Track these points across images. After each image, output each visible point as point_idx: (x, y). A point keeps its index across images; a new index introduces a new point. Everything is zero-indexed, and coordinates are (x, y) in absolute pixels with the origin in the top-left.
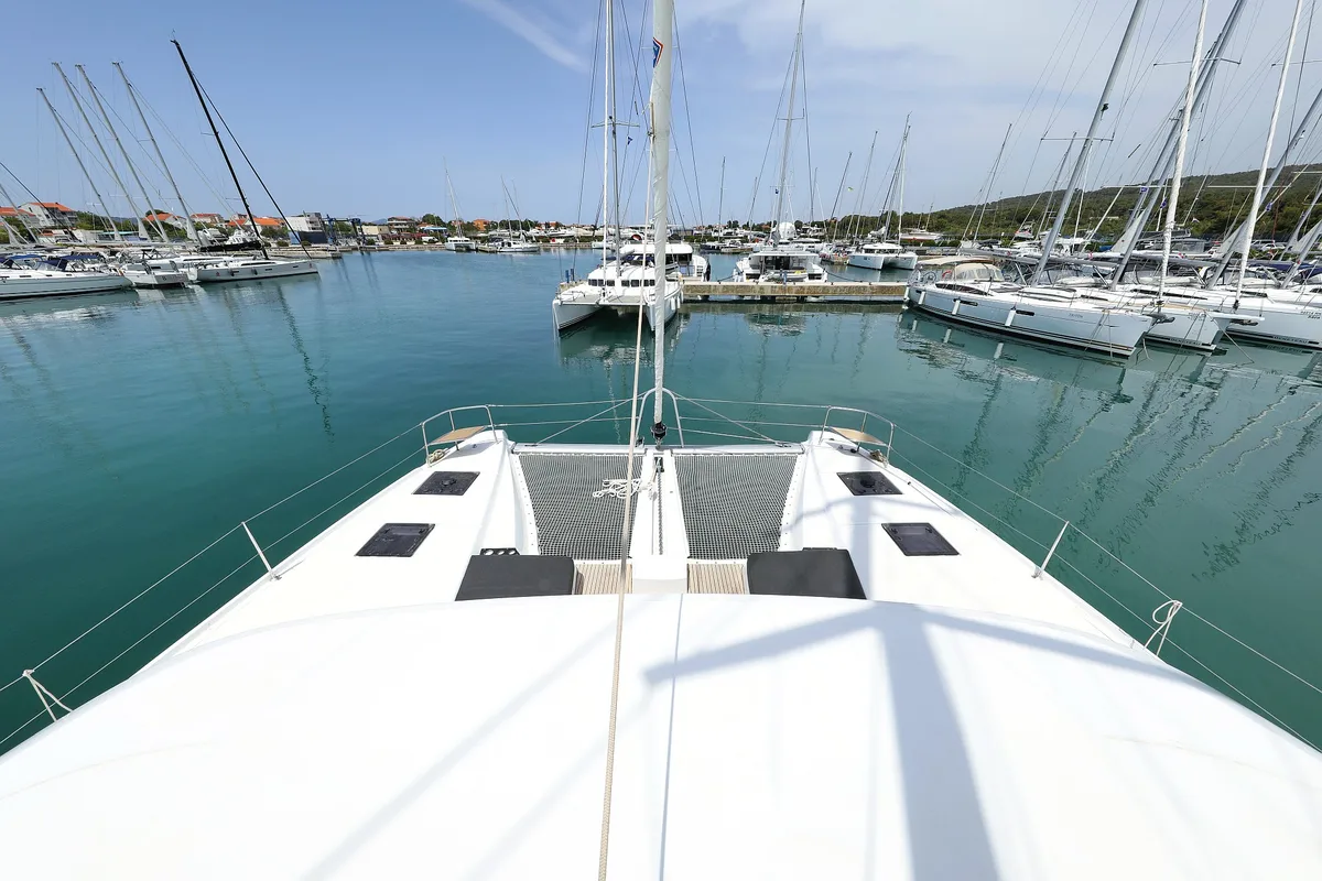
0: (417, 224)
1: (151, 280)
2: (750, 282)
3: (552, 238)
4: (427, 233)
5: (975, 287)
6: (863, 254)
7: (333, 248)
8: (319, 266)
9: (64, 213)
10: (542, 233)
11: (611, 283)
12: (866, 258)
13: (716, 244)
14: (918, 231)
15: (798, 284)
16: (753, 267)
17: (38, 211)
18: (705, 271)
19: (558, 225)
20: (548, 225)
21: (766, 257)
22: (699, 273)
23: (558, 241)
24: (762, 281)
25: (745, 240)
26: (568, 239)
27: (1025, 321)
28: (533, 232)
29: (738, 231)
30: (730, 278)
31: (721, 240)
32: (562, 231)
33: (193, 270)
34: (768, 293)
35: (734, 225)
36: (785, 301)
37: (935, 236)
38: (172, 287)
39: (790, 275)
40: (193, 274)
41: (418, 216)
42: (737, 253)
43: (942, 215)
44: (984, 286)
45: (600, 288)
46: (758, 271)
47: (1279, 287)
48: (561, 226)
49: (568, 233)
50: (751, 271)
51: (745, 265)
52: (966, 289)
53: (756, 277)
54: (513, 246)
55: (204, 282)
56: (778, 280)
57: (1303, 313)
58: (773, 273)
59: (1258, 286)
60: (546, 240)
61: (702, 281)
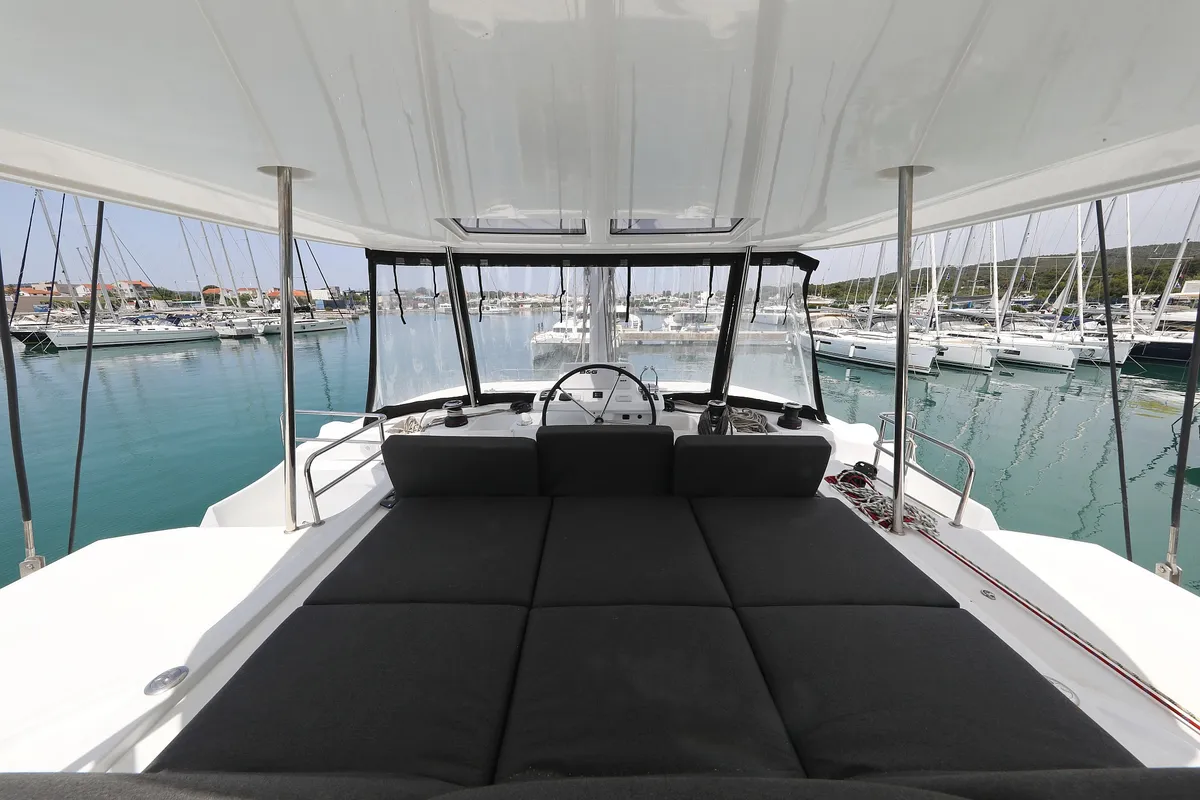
0: (414, 294)
1: (232, 332)
2: (675, 331)
3: (522, 304)
4: (421, 301)
5: (830, 332)
6: (764, 313)
7: (352, 311)
8: (347, 324)
9: (144, 288)
10: (513, 301)
11: (570, 330)
12: (765, 317)
13: (651, 308)
14: (816, 297)
15: (708, 332)
16: (677, 322)
17: (126, 287)
18: (639, 324)
19: (524, 295)
20: (516, 295)
21: (686, 314)
22: (635, 326)
23: (525, 306)
24: (683, 331)
25: (676, 304)
26: (533, 305)
27: (861, 354)
28: (505, 299)
29: (671, 298)
30: (660, 329)
31: (657, 304)
32: (528, 299)
33: (261, 326)
34: (686, 339)
35: (668, 294)
36: (699, 344)
37: (829, 301)
38: (245, 337)
39: (705, 327)
40: (261, 329)
41: (414, 288)
42: (667, 314)
43: (838, 286)
44: (835, 332)
45: (563, 334)
46: (680, 325)
47: (1050, 331)
48: (528, 295)
49: (533, 300)
50: (676, 324)
51: (670, 321)
52: (824, 334)
53: (679, 328)
54: (491, 309)
55: (266, 334)
56: (696, 330)
57: (1053, 346)
58: (691, 325)
59: (1037, 331)
60: (516, 305)
61: (638, 331)
